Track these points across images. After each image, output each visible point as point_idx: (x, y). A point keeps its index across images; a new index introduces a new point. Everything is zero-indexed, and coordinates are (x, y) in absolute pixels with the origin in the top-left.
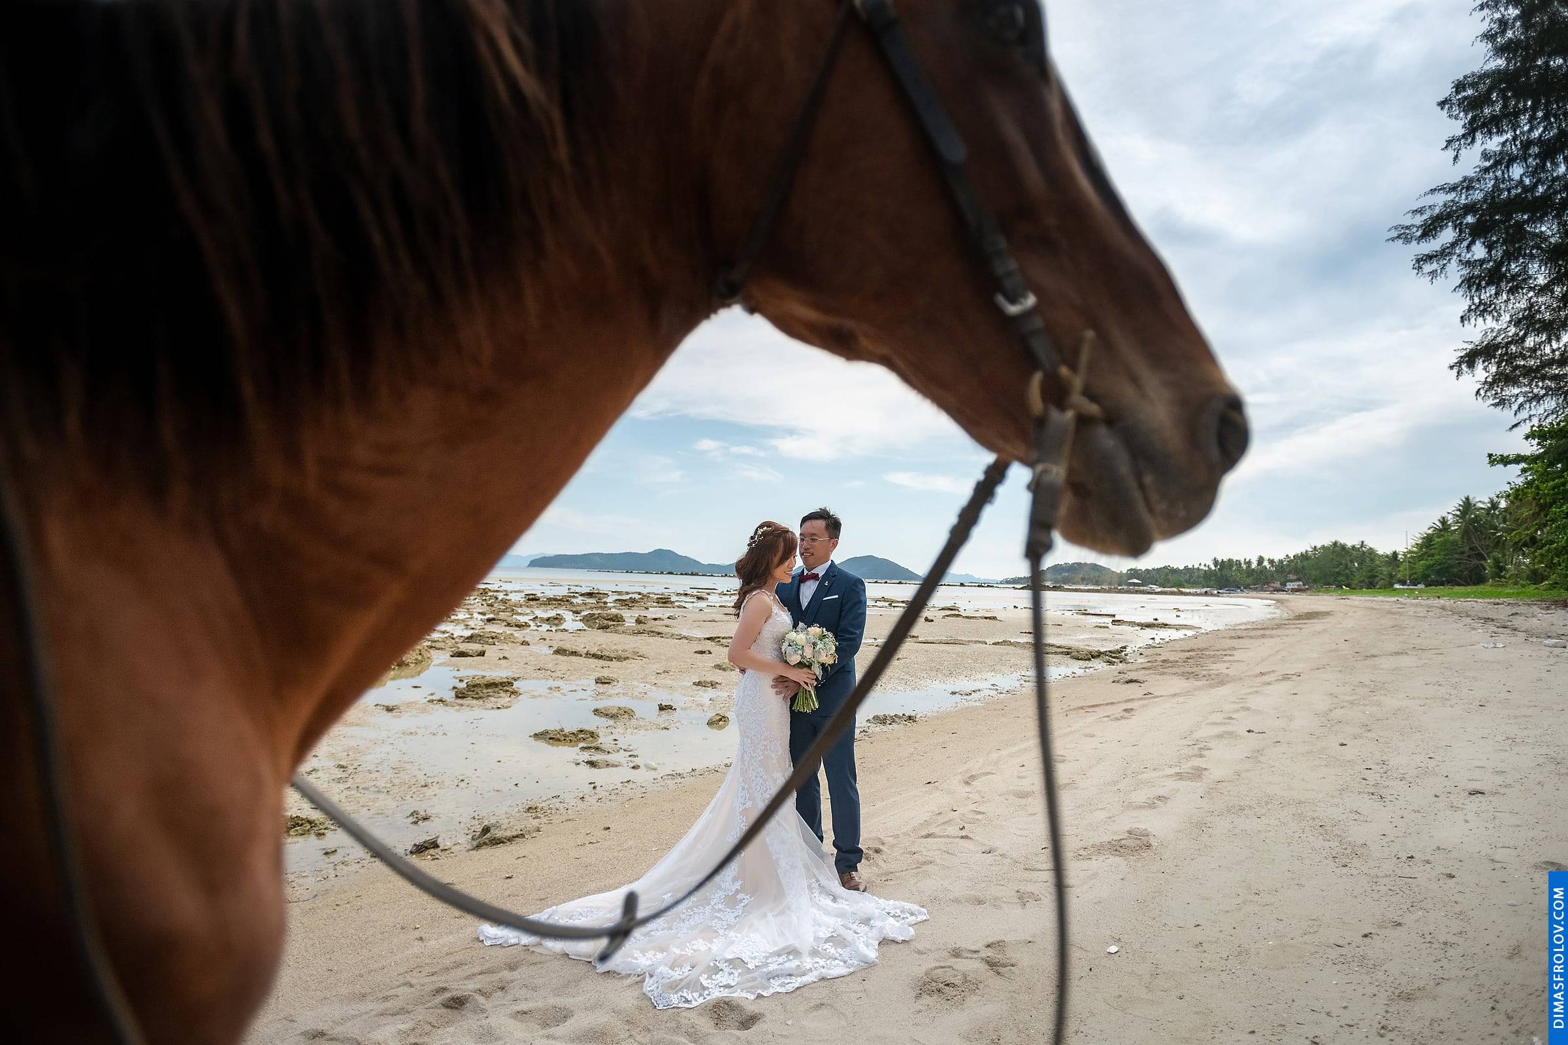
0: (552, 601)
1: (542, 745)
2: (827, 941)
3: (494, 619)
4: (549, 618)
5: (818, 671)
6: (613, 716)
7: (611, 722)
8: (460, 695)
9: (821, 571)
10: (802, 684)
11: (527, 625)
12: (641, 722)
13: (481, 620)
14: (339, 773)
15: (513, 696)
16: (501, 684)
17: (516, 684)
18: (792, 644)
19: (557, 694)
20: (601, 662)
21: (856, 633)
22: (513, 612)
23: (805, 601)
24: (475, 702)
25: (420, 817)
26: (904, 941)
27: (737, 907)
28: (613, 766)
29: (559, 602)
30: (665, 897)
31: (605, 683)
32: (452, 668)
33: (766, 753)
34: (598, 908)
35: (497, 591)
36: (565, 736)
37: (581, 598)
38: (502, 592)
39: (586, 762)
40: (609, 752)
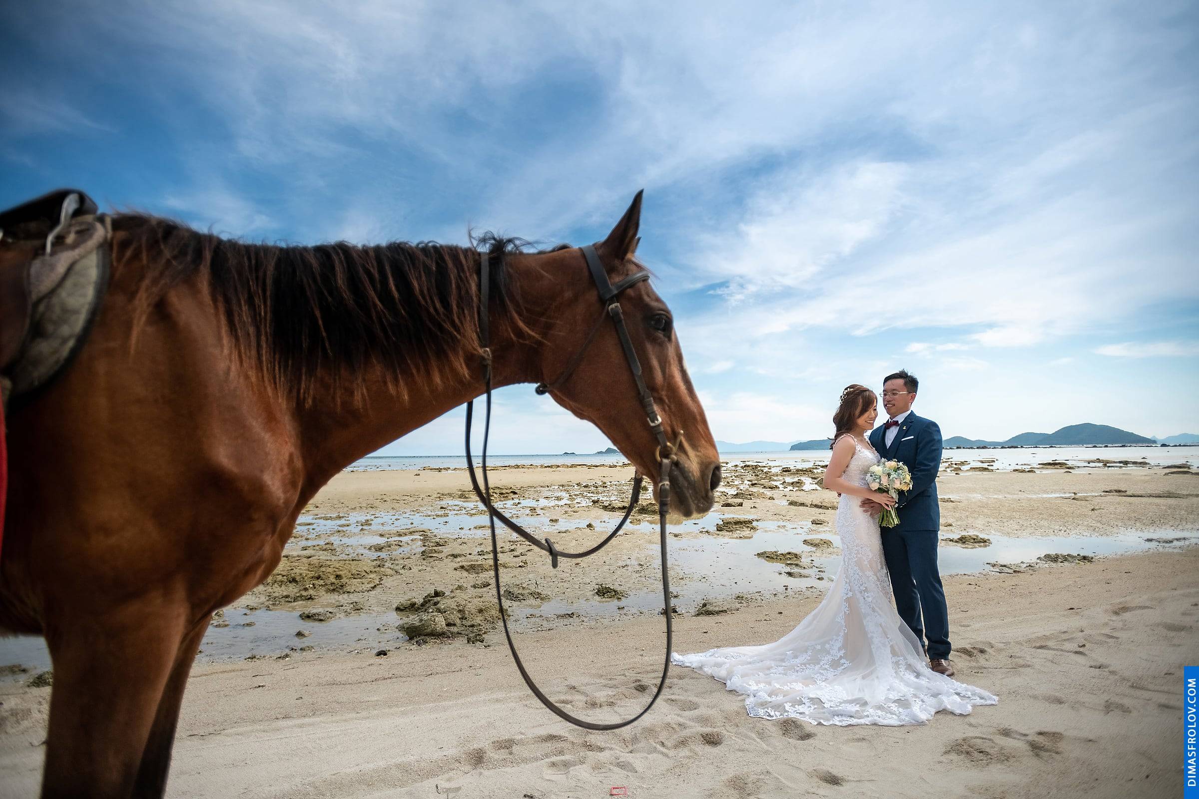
0: (799, 472)
1: (762, 561)
2: (895, 701)
3: (756, 484)
4: (793, 482)
5: (895, 496)
6: (816, 545)
7: (814, 549)
8: (719, 529)
9: (900, 419)
10: (884, 505)
11: (777, 487)
12: (835, 550)
13: (748, 485)
14: (638, 568)
15: (752, 530)
16: (745, 522)
17: (755, 524)
18: (872, 475)
19: (782, 530)
20: (820, 510)
21: (930, 465)
22: (770, 479)
23: (889, 442)
24: (728, 533)
25: (673, 595)
26: (961, 715)
27: (839, 669)
28: (804, 577)
29: (804, 472)
30: (788, 653)
31: (819, 524)
32: (720, 513)
33: (859, 556)
34: (744, 655)
35: (764, 467)
36: (777, 556)
37: (821, 469)
38: (767, 467)
39: (787, 573)
40: (804, 568)
